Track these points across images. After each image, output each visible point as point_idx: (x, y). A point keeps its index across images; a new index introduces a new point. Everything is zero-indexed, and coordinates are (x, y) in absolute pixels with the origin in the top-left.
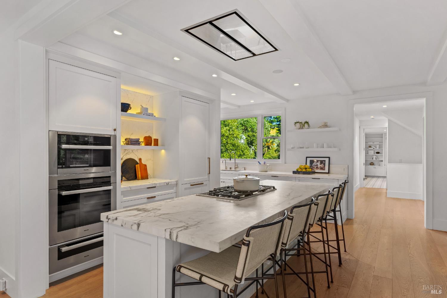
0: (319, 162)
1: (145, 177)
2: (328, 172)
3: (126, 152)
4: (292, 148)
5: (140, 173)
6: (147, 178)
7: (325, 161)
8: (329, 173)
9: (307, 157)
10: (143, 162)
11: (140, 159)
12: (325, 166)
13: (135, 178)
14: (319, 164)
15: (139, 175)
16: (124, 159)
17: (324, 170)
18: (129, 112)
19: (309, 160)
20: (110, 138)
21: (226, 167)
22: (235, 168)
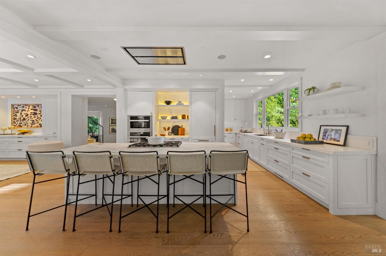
0: (334, 131)
1: (183, 134)
2: (342, 144)
3: (175, 122)
4: (309, 116)
5: (180, 132)
6: (184, 135)
7: (341, 130)
8: (344, 145)
9: (321, 126)
10: (184, 127)
11: (182, 126)
12: (340, 137)
13: (178, 134)
14: (333, 133)
15: (180, 133)
16: (174, 126)
17: (339, 141)
18: (171, 104)
19: (323, 128)
20: (150, 117)
21: (264, 132)
22: (269, 134)
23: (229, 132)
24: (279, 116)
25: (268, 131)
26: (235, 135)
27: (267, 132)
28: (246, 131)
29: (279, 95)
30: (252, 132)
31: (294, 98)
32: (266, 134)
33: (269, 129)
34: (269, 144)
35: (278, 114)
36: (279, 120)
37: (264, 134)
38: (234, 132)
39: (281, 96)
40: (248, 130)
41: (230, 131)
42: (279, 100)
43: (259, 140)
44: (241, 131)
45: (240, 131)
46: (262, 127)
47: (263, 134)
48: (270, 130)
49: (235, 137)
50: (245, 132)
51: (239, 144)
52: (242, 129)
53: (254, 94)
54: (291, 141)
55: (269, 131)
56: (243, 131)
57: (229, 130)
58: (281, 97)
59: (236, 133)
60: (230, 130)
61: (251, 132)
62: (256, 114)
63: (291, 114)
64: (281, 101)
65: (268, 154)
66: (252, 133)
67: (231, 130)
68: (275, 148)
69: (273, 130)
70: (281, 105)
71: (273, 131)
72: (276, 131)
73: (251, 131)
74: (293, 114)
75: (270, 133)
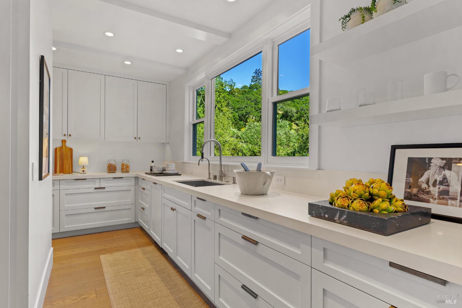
21: (209, 174)
22: (221, 177)
23: (118, 174)
24: (235, 143)
25: (219, 170)
26: (133, 182)
27: (218, 174)
28: (165, 170)
29: (234, 110)
30: (179, 173)
31: (254, 118)
32: (215, 177)
33: (223, 163)
34: (222, 219)
35: (233, 139)
36: (234, 149)
37: (209, 178)
38: (132, 174)
39: (237, 112)
40: (169, 169)
41: (123, 172)
42: (234, 119)
43: (193, 203)
44: (151, 170)
45: (149, 172)
46: (202, 157)
47: (206, 179)
48: (225, 165)
49: (132, 188)
50: (162, 173)
51: (143, 209)
52: (153, 164)
53: (187, 69)
54: (310, 213)
55: (221, 171)
56: (155, 171)
57: (119, 167)
58: (237, 114)
59: (137, 178)
60: (122, 169)
61: (177, 174)
62: (190, 123)
63: (251, 141)
64: (236, 121)
65: (219, 255)
66: (180, 175)
67: (125, 169)
68: (244, 238)
69: (235, 167)
70: (237, 127)
71: (235, 171)
72: (242, 170)
73: (176, 172)
74: (254, 140)
75: (225, 176)
